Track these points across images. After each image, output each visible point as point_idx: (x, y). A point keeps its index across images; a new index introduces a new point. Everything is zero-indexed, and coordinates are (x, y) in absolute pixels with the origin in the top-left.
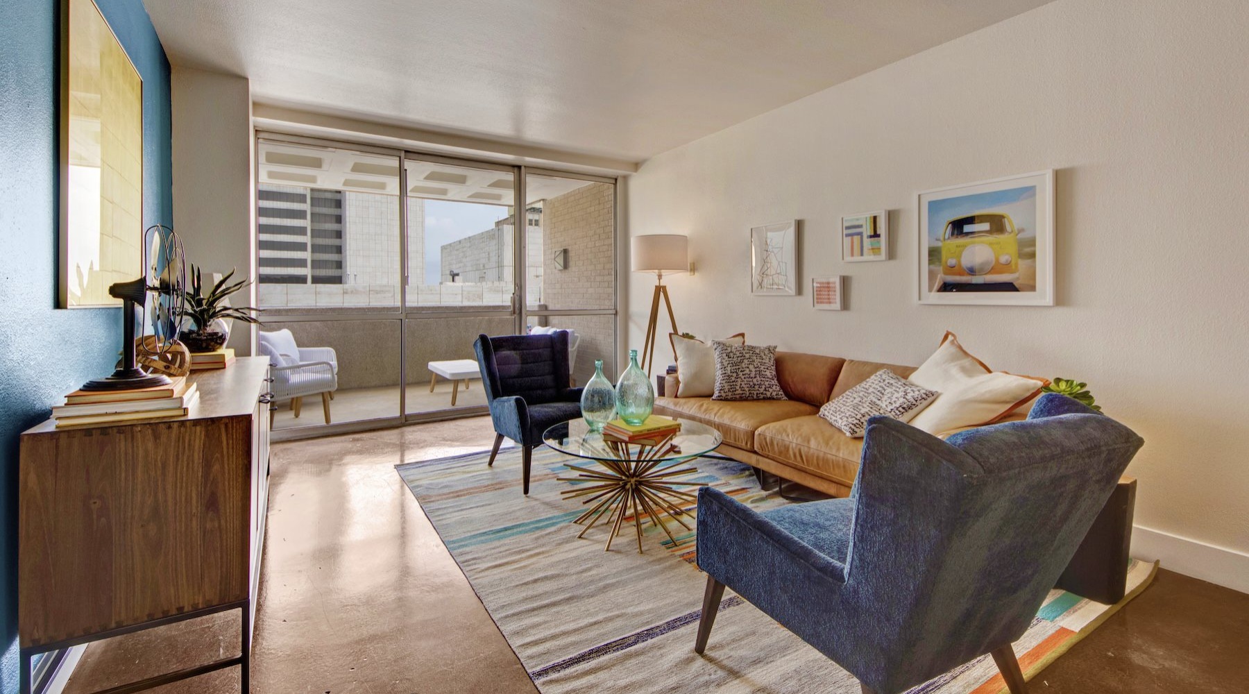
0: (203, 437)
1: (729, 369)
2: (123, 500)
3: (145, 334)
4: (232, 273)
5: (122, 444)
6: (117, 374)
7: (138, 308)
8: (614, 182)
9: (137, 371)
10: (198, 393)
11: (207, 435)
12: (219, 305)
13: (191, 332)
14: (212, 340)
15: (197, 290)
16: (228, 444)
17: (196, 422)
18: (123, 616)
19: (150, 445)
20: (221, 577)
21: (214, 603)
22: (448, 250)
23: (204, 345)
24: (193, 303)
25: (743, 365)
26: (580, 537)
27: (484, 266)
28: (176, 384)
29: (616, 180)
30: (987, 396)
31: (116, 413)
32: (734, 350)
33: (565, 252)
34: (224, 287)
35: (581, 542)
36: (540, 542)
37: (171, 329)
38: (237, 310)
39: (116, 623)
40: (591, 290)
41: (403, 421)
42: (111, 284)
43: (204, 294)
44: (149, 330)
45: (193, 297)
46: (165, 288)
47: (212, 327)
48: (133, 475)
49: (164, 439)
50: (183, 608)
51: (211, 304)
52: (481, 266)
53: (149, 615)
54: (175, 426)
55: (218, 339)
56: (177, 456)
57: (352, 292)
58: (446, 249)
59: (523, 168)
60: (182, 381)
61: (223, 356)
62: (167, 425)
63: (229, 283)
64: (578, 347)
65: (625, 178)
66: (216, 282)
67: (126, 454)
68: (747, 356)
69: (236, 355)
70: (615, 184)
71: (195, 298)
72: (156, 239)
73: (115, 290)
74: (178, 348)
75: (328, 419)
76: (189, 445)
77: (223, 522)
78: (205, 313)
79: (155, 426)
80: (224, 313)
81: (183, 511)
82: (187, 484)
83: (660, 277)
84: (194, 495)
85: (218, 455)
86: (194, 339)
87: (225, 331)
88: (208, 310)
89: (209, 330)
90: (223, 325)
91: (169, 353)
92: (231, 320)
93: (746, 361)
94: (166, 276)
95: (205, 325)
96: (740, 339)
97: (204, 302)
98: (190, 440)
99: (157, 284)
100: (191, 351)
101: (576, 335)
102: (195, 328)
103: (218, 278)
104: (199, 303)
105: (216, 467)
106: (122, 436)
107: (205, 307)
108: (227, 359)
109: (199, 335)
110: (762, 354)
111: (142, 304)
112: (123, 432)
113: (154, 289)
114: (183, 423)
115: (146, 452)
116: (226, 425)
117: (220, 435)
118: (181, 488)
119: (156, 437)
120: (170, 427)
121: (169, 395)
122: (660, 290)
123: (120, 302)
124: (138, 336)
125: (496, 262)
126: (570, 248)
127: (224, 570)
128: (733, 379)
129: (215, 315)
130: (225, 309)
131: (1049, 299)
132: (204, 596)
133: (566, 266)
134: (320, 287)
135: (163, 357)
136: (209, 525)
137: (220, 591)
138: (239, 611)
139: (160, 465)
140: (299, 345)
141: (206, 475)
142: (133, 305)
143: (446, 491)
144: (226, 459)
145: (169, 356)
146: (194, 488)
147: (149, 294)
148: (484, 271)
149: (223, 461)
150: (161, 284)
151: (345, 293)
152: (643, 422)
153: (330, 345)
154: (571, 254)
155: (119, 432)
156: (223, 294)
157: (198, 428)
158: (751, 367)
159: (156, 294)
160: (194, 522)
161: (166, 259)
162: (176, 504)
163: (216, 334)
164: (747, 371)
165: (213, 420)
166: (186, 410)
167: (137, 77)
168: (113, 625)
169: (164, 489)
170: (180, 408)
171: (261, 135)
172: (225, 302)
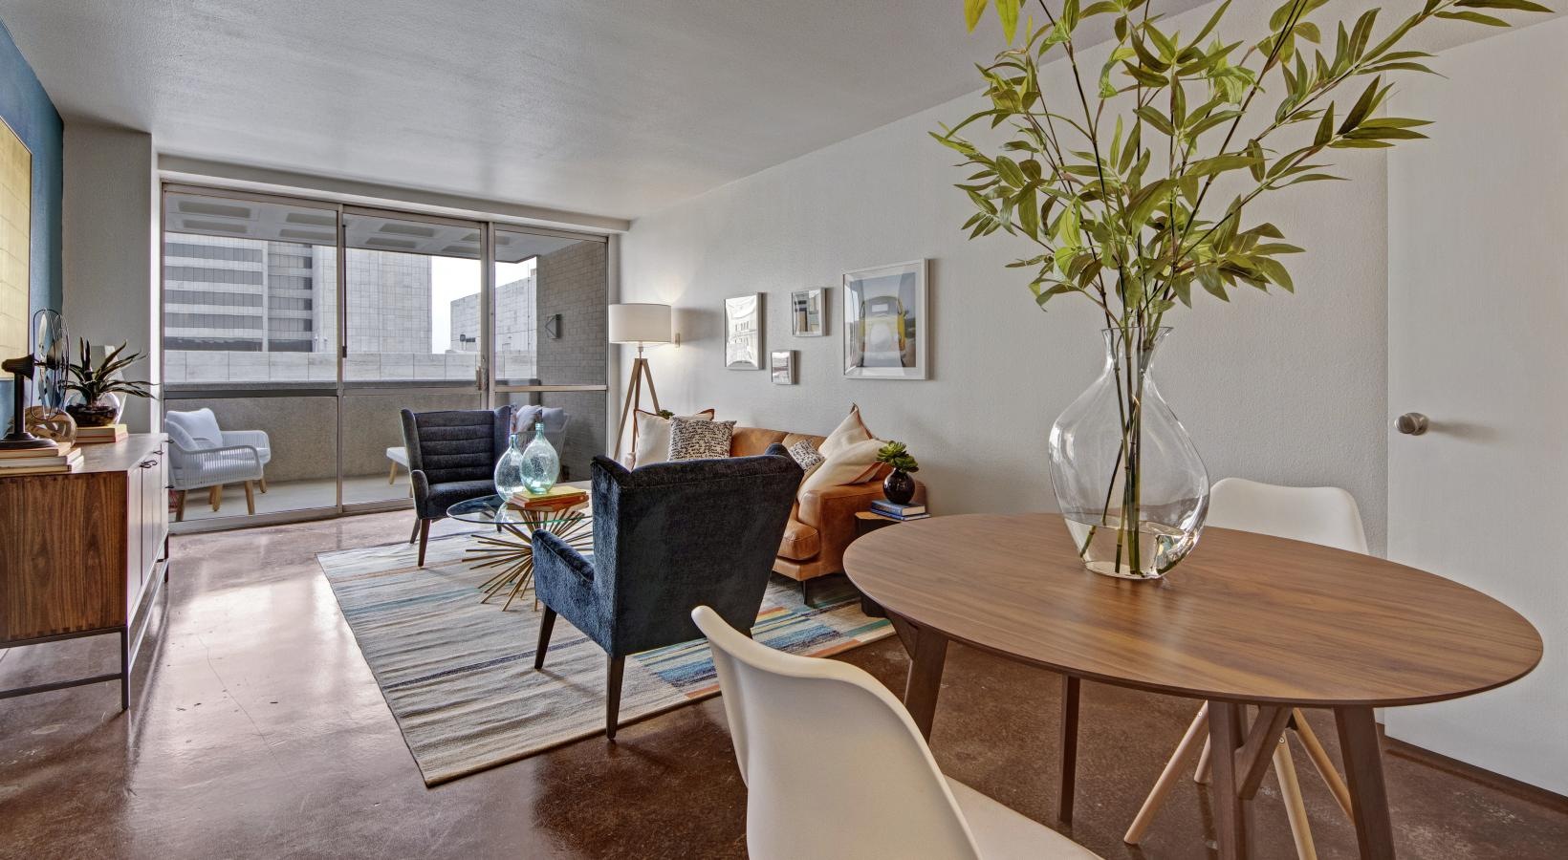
0: (84, 489)
1: (679, 444)
2: (15, 538)
3: (33, 405)
4: (124, 346)
5: (15, 493)
6: (9, 437)
7: (27, 382)
8: (604, 240)
9: (26, 435)
10: (82, 457)
11: (88, 487)
12: (110, 378)
13: (80, 406)
14: (102, 414)
15: (86, 364)
16: (106, 495)
17: (78, 476)
18: (18, 632)
19: (39, 493)
20: (102, 606)
21: (96, 627)
22: (461, 308)
23: (93, 419)
24: (82, 376)
25: (694, 441)
26: (483, 603)
27: (509, 329)
28: (63, 448)
29: (607, 238)
30: (853, 459)
31: (9, 468)
32: (687, 425)
33: (559, 318)
34: (116, 359)
35: (483, 606)
36: (440, 607)
37: (57, 399)
38: (129, 384)
39: (12, 636)
40: (584, 363)
41: (340, 511)
42: (4, 360)
43: (94, 368)
44: (37, 403)
45: (82, 370)
46: (51, 363)
47: (103, 401)
48: (24, 517)
49: (50, 488)
50: (69, 628)
51: (101, 378)
52: (506, 328)
53: (39, 632)
54: (60, 478)
55: (108, 414)
56: (62, 504)
57: (321, 362)
58: (458, 306)
59: (491, 225)
60: (68, 445)
61: (113, 430)
62: (53, 477)
63: (123, 355)
64: (568, 426)
65: (618, 237)
66: (108, 354)
67: (18, 500)
68: (699, 431)
69: (130, 431)
70: (607, 243)
71: (84, 370)
72: (44, 321)
73: (8, 366)
74: (64, 418)
75: (251, 510)
76: (72, 495)
77: (103, 559)
78: (95, 387)
79: (41, 478)
80: (116, 386)
81: (68, 549)
82: (70, 526)
83: (641, 349)
84: (77, 536)
85: (98, 504)
86: (83, 413)
87: (116, 405)
88: (98, 383)
89: (99, 404)
90: (116, 400)
91: (56, 422)
92: (125, 395)
93: (697, 437)
94: (52, 353)
95: (95, 399)
96: (709, 415)
97: (94, 376)
98: (73, 491)
99: (44, 359)
100: (79, 425)
101: (565, 414)
102: (84, 403)
103: (110, 350)
104: (88, 377)
105: (96, 514)
106: (15, 485)
107: (94, 380)
108: (117, 433)
109: (88, 409)
110: (716, 430)
111: (31, 377)
112: (16, 482)
113: (41, 364)
114: (66, 476)
115: (35, 499)
116: (105, 479)
117: (99, 487)
118: (66, 530)
119: (44, 486)
120: (55, 479)
121: (55, 454)
122: (641, 364)
123: (11, 376)
124: (27, 405)
125: (525, 324)
126: (563, 314)
127: (105, 600)
128: (682, 454)
129: (105, 388)
130: (117, 382)
131: (922, 375)
132: (87, 621)
133: (559, 335)
134: (277, 355)
135: (48, 423)
136: (90, 562)
137: (102, 617)
138: (118, 635)
139: (46, 509)
140: (222, 428)
141: (88, 519)
142: (23, 379)
143: (364, 572)
144: (105, 507)
145: (56, 426)
146: (77, 531)
147: (37, 369)
148: (509, 335)
149: (102, 509)
150: (48, 359)
151: (311, 363)
152: (548, 491)
153: (263, 428)
154: (565, 321)
155: (12, 482)
156: (114, 367)
157: (80, 481)
158: (701, 442)
159: (43, 368)
160: (77, 558)
161: (54, 340)
162: (61, 543)
163: (106, 408)
164: (697, 446)
165: (93, 475)
166: (69, 467)
167: (26, 154)
168: (9, 638)
169: (51, 530)
170: (64, 465)
171: (169, 188)
172: (117, 375)
